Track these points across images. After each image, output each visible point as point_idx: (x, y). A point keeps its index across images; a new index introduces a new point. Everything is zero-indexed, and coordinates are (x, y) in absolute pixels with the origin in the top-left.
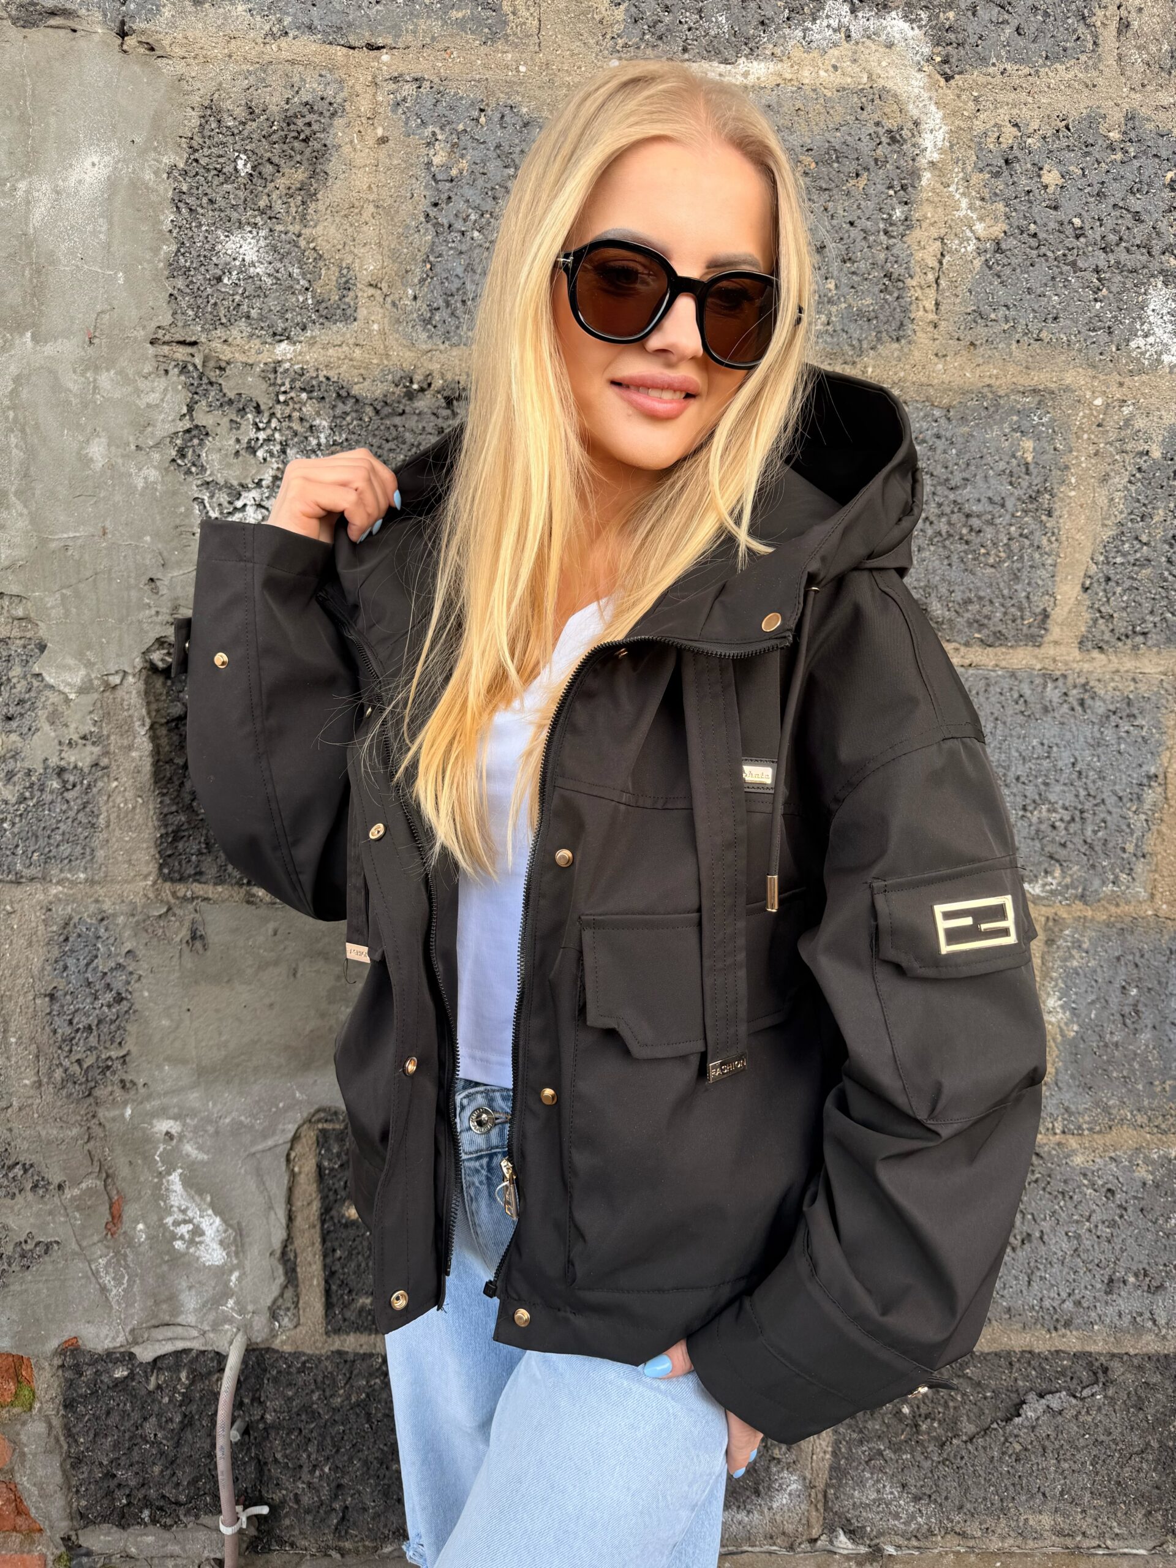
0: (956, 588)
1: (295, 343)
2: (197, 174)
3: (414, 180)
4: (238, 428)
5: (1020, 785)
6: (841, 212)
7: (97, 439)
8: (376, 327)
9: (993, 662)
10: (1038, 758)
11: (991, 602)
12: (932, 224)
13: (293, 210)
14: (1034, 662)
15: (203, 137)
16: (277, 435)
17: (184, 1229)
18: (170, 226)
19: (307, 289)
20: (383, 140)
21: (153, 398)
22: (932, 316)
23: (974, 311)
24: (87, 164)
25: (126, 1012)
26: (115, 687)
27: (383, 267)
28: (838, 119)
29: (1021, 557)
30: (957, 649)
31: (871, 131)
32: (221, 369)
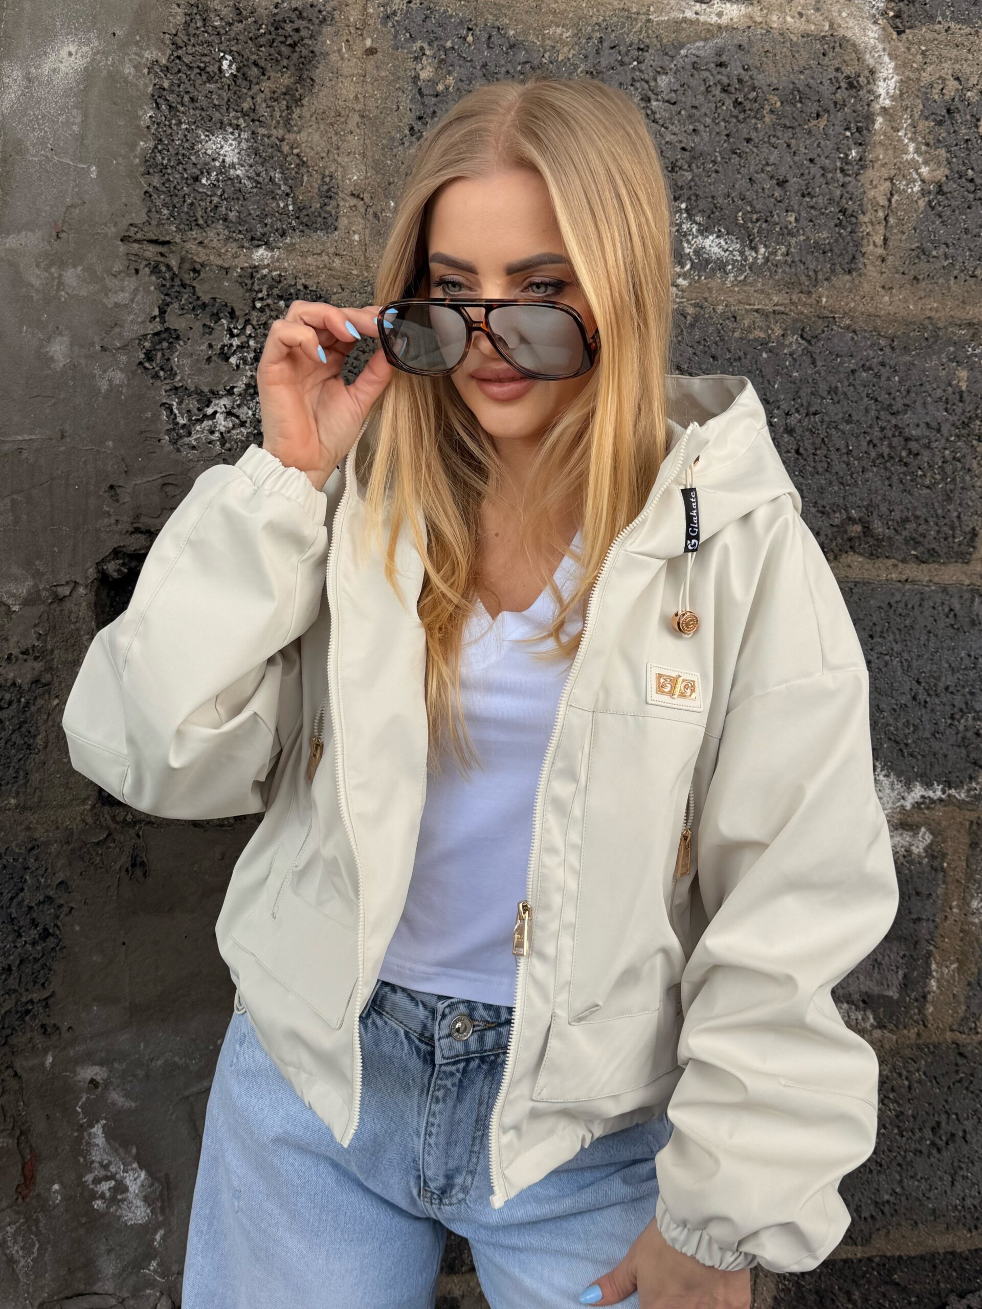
0: (896, 507)
1: (273, 251)
2: (179, 71)
3: (400, 94)
4: (210, 333)
5: (948, 695)
6: (803, 150)
7: (59, 338)
8: (356, 237)
9: (927, 578)
10: (966, 669)
11: (926, 521)
12: (884, 165)
13: (277, 114)
14: (963, 578)
15: (188, 35)
16: (252, 343)
17: (105, 1187)
18: (148, 122)
19: (287, 195)
20: (371, 51)
21: (122, 297)
22: (880, 251)
23: (918, 247)
24: (64, 53)
25: (53, 949)
26: (62, 600)
27: (366, 178)
28: (802, 63)
29: (954, 480)
30: (895, 566)
31: (832, 76)
32: (195, 270)
